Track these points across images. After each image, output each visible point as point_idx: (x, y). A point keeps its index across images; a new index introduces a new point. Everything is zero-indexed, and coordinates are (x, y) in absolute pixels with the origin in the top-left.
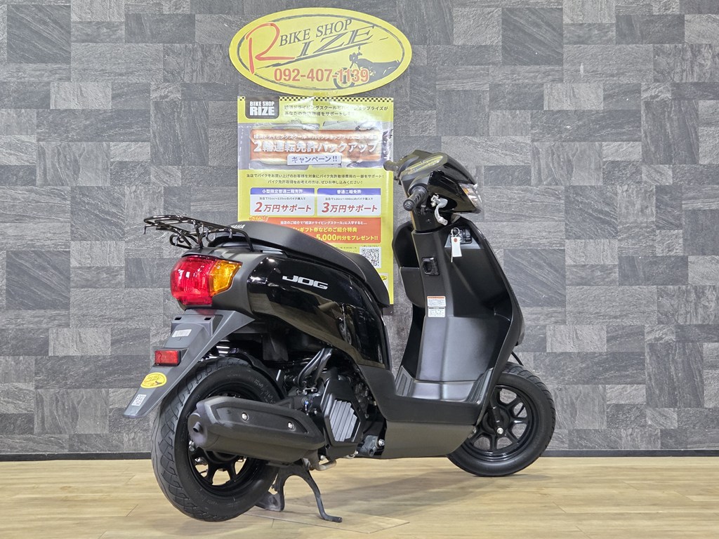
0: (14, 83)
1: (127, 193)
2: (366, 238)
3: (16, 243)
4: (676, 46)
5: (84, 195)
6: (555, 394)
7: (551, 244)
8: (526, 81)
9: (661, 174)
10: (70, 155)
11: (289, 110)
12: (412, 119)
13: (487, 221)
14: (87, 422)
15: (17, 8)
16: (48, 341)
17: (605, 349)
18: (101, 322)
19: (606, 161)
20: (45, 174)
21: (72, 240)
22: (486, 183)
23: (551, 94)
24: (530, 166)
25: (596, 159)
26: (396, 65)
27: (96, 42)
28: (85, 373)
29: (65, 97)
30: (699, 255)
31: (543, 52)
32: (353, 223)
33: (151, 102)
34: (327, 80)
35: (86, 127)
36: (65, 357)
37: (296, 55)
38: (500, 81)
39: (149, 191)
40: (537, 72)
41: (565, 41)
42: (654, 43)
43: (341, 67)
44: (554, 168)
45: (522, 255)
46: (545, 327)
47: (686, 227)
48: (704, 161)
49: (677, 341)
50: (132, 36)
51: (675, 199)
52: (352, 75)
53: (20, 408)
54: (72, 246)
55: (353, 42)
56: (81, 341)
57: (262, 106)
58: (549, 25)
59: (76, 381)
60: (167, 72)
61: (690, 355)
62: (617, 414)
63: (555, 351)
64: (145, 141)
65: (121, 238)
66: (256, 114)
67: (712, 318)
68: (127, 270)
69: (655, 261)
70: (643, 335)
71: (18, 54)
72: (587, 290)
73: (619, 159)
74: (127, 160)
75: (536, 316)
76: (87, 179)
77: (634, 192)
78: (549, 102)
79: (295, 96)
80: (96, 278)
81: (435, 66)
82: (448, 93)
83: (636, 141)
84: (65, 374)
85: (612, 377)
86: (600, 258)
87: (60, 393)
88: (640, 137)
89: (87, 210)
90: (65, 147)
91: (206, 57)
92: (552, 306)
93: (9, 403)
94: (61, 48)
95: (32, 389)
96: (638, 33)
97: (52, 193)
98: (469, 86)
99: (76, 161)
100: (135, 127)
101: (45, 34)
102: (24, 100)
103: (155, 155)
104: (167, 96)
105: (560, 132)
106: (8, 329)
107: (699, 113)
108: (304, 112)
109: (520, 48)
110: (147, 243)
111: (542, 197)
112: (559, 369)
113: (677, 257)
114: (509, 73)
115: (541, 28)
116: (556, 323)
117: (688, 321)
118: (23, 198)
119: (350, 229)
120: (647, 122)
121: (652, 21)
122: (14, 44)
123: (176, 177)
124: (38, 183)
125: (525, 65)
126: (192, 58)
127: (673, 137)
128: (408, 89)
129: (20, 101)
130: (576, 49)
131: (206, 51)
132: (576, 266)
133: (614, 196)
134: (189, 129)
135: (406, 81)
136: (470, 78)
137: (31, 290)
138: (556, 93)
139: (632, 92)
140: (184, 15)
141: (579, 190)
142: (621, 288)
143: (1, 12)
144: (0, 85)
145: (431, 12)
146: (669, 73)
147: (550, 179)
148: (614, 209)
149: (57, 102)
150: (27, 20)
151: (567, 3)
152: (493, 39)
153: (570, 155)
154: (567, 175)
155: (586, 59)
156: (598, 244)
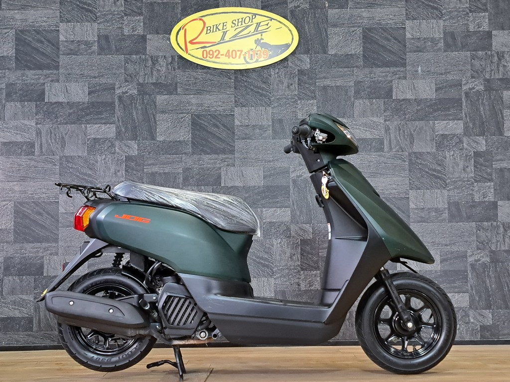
0: (20, 84)
1: (99, 160)
3: (21, 196)
4: (486, 53)
5: (68, 162)
7: (399, 193)
8: (380, 79)
10: (59, 134)
12: (300, 106)
15: (22, 31)
16: (43, 264)
17: (439, 268)
19: (438, 135)
20: (41, 147)
21: (61, 194)
23: (398, 87)
24: (383, 139)
25: (430, 133)
27: (77, 55)
29: (55, 93)
30: (505, 200)
31: (392, 58)
33: (116, 96)
35: (70, 114)
36: (55, 277)
38: (361, 79)
39: (115, 158)
40: (388, 72)
41: (407, 50)
42: (470, 51)
44: (401, 139)
47: (496, 181)
48: (508, 134)
49: (491, 262)
50: (102, 50)
51: (487, 161)
53: (24, 313)
54: (60, 198)
58: (395, 39)
60: (127, 75)
61: (500, 272)
64: (112, 124)
69: (474, 205)
70: (467, 258)
72: (425, 226)
73: (447, 133)
74: (99, 137)
76: (70, 151)
77: (458, 156)
78: (396, 93)
81: (315, 69)
82: (325, 88)
83: (459, 120)
86: (434, 203)
88: (462, 117)
89: (71, 172)
90: (55, 129)
91: (155, 64)
93: (15, 309)
94: (53, 60)
95: (32, 299)
96: (460, 44)
97: (47, 161)
98: (339, 83)
99: (63, 138)
100: (104, 114)
101: (41, 50)
102: (26, 96)
103: (119, 133)
104: (127, 92)
105: (404, 114)
106: (15, 257)
107: (504, 100)
109: (376, 56)
111: (392, 160)
113: (489, 202)
114: (368, 73)
115: (390, 41)
117: (498, 247)
118: (26, 164)
120: (467, 106)
121: (469, 36)
122: (20, 57)
123: (133, 148)
124: (36, 153)
125: (379, 67)
126: (145, 65)
127: (486, 117)
128: (296, 86)
129: (24, 97)
130: (415, 56)
131: (155, 60)
132: (417, 208)
133: (443, 159)
134: (143, 115)
135: (295, 80)
136: (340, 77)
137: (31, 229)
138: (401, 87)
139: (455, 86)
140: (139, 36)
141: (419, 155)
142: (450, 224)
143: (11, 34)
144: (9, 85)
145: (313, 32)
146: (481, 72)
147: (397, 147)
148: (444, 168)
149: (50, 97)
150: (29, 40)
151: (408, 24)
152: (356, 50)
153: (412, 130)
154: (410, 145)
155: (423, 63)
156: (433, 193)
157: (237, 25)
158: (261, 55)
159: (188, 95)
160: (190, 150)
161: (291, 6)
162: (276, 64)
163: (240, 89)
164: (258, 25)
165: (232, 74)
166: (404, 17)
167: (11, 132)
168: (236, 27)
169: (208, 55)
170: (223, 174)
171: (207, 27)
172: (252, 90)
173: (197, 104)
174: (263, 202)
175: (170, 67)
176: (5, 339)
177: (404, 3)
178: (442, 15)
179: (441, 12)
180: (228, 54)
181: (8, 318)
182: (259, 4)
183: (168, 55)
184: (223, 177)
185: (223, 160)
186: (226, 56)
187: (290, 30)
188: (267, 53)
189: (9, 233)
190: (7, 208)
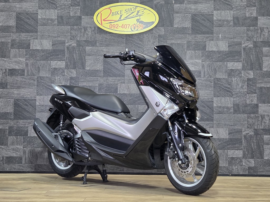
0: (18, 40)
1: (57, 79)
3: (17, 96)
4: (255, 28)
5: (41, 80)
7: (208, 99)
8: (200, 40)
9: (249, 74)
10: (37, 65)
14: (41, 160)
15: (19, 14)
16: (28, 131)
17: (228, 137)
19: (229, 69)
20: (28, 72)
21: (37, 95)
23: (209, 45)
24: (201, 71)
25: (225, 68)
27: (47, 26)
29: (36, 45)
30: (263, 103)
31: (206, 30)
33: (66, 47)
35: (43, 55)
36: (34, 137)
38: (190, 40)
39: (64, 78)
40: (204, 37)
41: (214, 26)
42: (246, 27)
44: (210, 71)
47: (258, 93)
48: (265, 69)
49: (254, 135)
51: (254, 83)
53: (18, 154)
54: (37, 98)
58: (208, 20)
59: (38, 145)
60: (72, 36)
61: (259, 140)
62: (232, 160)
64: (63, 61)
67: (267, 126)
69: (246, 105)
70: (242, 132)
71: (19, 30)
72: (221, 116)
73: (233, 69)
74: (57, 67)
75: (203, 125)
76: (42, 74)
77: (239, 80)
78: (208, 48)
80: (45, 109)
81: (167, 35)
82: (172, 44)
84: (34, 143)
85: (230, 147)
86: (226, 104)
87: (32, 150)
88: (241, 61)
89: (42, 85)
90: (35, 63)
91: (85, 31)
92: (208, 121)
93: (14, 153)
94: (34, 28)
95: (22, 148)
96: (241, 23)
97: (30, 79)
98: (179, 42)
99: (39, 67)
100: (60, 55)
101: (29, 23)
102: (21, 46)
103: (67, 65)
104: (71, 45)
105: (212, 59)
106: (14, 127)
107: (263, 52)
109: (198, 29)
111: (205, 82)
113: (254, 104)
114: (194, 37)
115: (205, 21)
116: (210, 127)
117: (258, 127)
118: (20, 80)
120: (244, 55)
121: (246, 19)
122: (18, 26)
123: (74, 73)
124: (25, 75)
125: (200, 34)
126: (80, 31)
127: (253, 61)
128: (157, 43)
129: (20, 46)
130: (218, 29)
131: (85, 29)
132: (217, 107)
133: (231, 81)
134: (79, 57)
135: (156, 40)
136: (180, 39)
137: (22, 113)
138: (211, 45)
139: (239, 44)
140: (78, 16)
141: (219, 80)
142: (234, 115)
143: (14, 15)
144: (13, 40)
145: (166, 15)
146: (252, 38)
147: (208, 75)
148: (232, 86)
149: (33, 47)
150: (23, 18)
151: (215, 12)
152: (188, 25)
153: (216, 67)
154: (214, 74)
155: (222, 32)
156: (226, 99)
157: (127, 12)
158: (139, 27)
159: (102, 46)
160: (102, 74)
161: (155, 2)
162: (147, 32)
163: (128, 44)
164: (138, 12)
165: (124, 36)
166: (213, 9)
167: (12, 64)
168: (127, 13)
169: (113, 27)
170: (119, 87)
171: (112, 13)
172: (134, 45)
173: (107, 51)
174: (139, 102)
175: (93, 33)
176: (9, 167)
177: (213, 2)
178: (232, 8)
179: (232, 7)
180: (123, 26)
181: (10, 157)
182: (139, 1)
183: (92, 26)
184: (119, 89)
185: (119, 80)
186: (121, 27)
187: (154, 15)
188: (142, 26)
189: (11, 114)
190: (10, 102)
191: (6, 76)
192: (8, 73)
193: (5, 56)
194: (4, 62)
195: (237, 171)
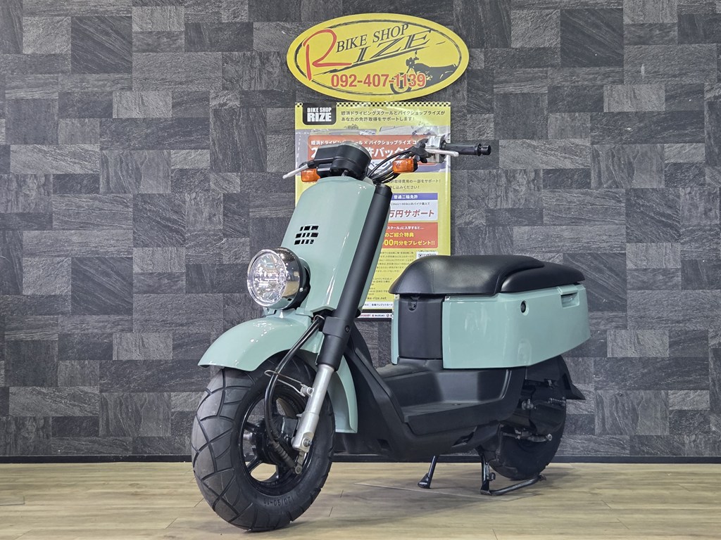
0: (78, 93)
1: (188, 199)
2: (423, 243)
3: (80, 250)
5: (145, 202)
6: (616, 399)
7: (612, 247)
8: (586, 83)
10: (132, 163)
11: (346, 116)
12: (470, 123)
13: (546, 225)
14: (150, 425)
15: (80, 19)
16: (112, 345)
17: (667, 354)
18: (163, 326)
19: (668, 164)
20: (108, 182)
21: (135, 247)
22: (545, 187)
23: (611, 95)
24: (589, 169)
25: (657, 161)
26: (452, 69)
27: (157, 52)
28: (147, 377)
29: (127, 106)
31: (603, 53)
32: (409, 228)
33: (211, 110)
34: (384, 85)
35: (147, 135)
36: (128, 361)
37: (353, 60)
38: (558, 83)
39: (209, 197)
40: (596, 73)
41: (626, 42)
42: (717, 42)
43: (398, 72)
44: (615, 170)
45: (582, 259)
46: (605, 331)
50: (191, 45)
52: (409, 80)
53: (86, 411)
54: (134, 253)
55: (409, 47)
56: (143, 345)
57: (319, 112)
58: (608, 25)
59: (139, 385)
60: (226, 80)
62: (680, 419)
63: (615, 356)
64: (204, 149)
65: (182, 244)
66: (313, 120)
68: (187, 275)
69: (719, 265)
70: (707, 340)
71: (82, 64)
72: (648, 294)
73: (682, 161)
74: (187, 167)
75: (596, 321)
76: (150, 186)
77: (698, 194)
78: (609, 104)
79: (352, 101)
80: (158, 284)
81: (493, 69)
82: (506, 96)
83: (700, 142)
84: (129, 378)
85: (675, 382)
86: (662, 261)
87: (124, 397)
88: (703, 138)
89: (149, 217)
90: (127, 156)
91: (264, 64)
92: (613, 311)
93: (75, 405)
94: (123, 59)
95: (97, 392)
96: (702, 33)
97: (115, 200)
98: (527, 89)
99: (138, 169)
100: (195, 135)
101: (107, 45)
102: (87, 109)
103: (214, 161)
104: (225, 104)
105: (621, 134)
106: (73, 334)
108: (361, 119)
109: (580, 50)
110: (207, 249)
111: (602, 200)
112: (620, 375)
114: (568, 75)
115: (600, 29)
116: (617, 327)
118: (88, 206)
119: (406, 234)
120: (710, 124)
121: (715, 20)
122: (78, 55)
123: (234, 184)
124: (102, 190)
125: (584, 66)
126: (251, 66)
128: (465, 93)
129: (84, 111)
130: (636, 50)
131: (264, 58)
132: (637, 270)
133: (676, 198)
134: (248, 136)
135: (463, 85)
136: (528, 81)
137: (96, 295)
138: (616, 95)
139: (695, 92)
140: (242, 24)
141: (639, 193)
142: (684, 292)
143: (66, 24)
144: (64, 95)
145: (489, 15)
147: (610, 182)
148: (677, 212)
149: (119, 111)
150: (90, 31)
151: (627, 4)
152: (551, 41)
153: (631, 157)
154: (627, 178)
155: (648, 60)
156: (660, 248)
167: (64, 160)
169: (340, 82)
175: (286, 68)
176: (62, 446)
181: (65, 418)
183: (283, 50)
189: (65, 300)
190: (61, 266)
191: (48, 195)
192: (54, 185)
193: (44, 139)
194: (40, 155)
195: (694, 450)
